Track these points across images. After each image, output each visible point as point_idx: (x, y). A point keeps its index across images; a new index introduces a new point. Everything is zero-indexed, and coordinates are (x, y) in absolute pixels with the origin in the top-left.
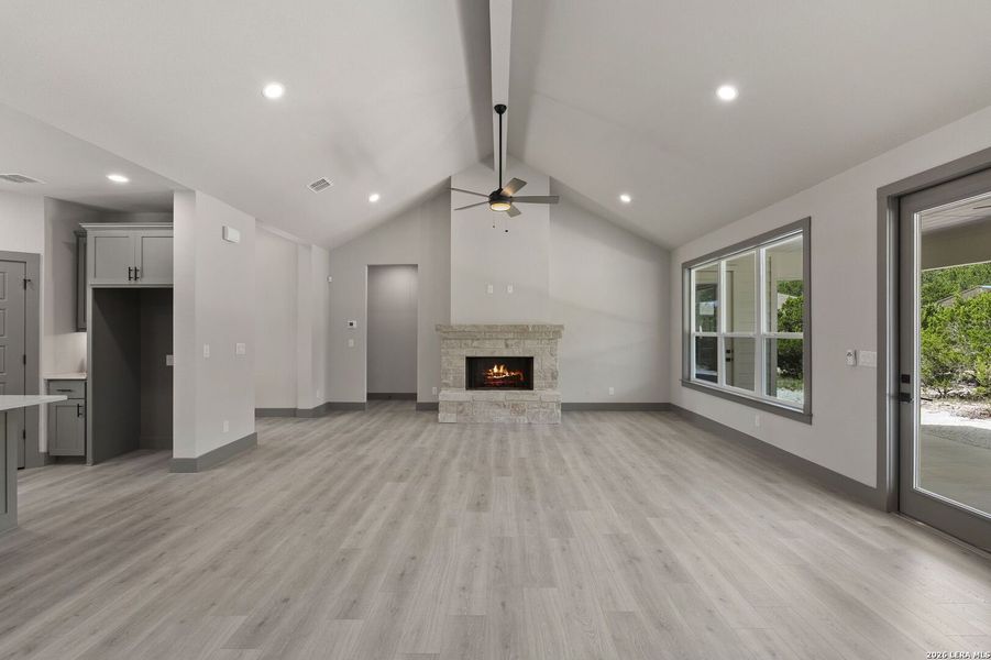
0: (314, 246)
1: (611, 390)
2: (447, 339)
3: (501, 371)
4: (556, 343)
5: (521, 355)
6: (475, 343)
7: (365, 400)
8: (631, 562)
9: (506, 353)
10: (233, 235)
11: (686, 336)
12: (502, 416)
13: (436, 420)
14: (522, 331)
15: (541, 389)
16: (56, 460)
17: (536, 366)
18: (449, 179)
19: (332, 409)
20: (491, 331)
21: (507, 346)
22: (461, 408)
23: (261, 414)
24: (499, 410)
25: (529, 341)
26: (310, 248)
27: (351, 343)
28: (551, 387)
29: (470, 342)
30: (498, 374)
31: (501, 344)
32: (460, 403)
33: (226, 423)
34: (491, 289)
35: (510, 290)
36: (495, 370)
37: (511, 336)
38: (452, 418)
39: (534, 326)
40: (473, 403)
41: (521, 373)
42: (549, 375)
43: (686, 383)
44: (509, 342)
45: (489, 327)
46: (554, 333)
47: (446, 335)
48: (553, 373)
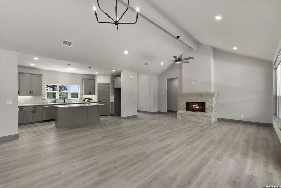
0: (153, 76)
1: (242, 116)
3: (197, 106)
4: (213, 99)
5: (201, 102)
6: (188, 98)
7: (166, 112)
9: (197, 101)
10: (131, 77)
12: (193, 119)
13: (176, 118)
14: (201, 95)
15: (208, 112)
16: (112, 115)
17: (206, 106)
18: (182, 54)
19: (159, 113)
20: (192, 95)
21: (197, 99)
22: (182, 115)
23: (138, 111)
24: (192, 117)
25: (204, 98)
26: (152, 77)
27: (163, 98)
28: (211, 112)
29: (186, 98)
30: (196, 107)
31: (195, 99)
32: (182, 114)
33: (130, 112)
34: (193, 83)
35: (199, 83)
36: (195, 105)
37: (198, 96)
38: (180, 118)
39: (204, 93)
40: (185, 114)
41: (202, 107)
42: (210, 108)
44: (198, 98)
45: (191, 93)
46: (212, 95)
47: (180, 96)
48: (212, 108)
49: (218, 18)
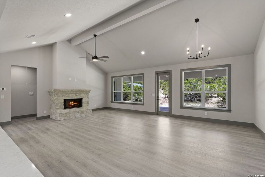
2: (58, 94)
3: (73, 103)
4: (89, 94)
5: (80, 98)
6: (67, 95)
8: (99, 156)
11: (112, 92)
14: (81, 91)
15: (85, 106)
17: (83, 101)
20: (72, 91)
21: (76, 95)
22: (66, 115)
24: (77, 114)
25: (82, 94)
28: (87, 106)
29: (65, 95)
30: (72, 104)
31: (74, 95)
32: (66, 113)
34: (70, 79)
35: (76, 80)
36: (71, 103)
37: (77, 93)
39: (84, 90)
40: (70, 113)
41: (79, 103)
43: (112, 102)
44: (77, 94)
45: (72, 90)
46: (88, 92)
47: (57, 93)
48: (88, 102)
49: (143, 53)
